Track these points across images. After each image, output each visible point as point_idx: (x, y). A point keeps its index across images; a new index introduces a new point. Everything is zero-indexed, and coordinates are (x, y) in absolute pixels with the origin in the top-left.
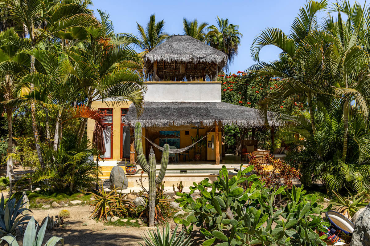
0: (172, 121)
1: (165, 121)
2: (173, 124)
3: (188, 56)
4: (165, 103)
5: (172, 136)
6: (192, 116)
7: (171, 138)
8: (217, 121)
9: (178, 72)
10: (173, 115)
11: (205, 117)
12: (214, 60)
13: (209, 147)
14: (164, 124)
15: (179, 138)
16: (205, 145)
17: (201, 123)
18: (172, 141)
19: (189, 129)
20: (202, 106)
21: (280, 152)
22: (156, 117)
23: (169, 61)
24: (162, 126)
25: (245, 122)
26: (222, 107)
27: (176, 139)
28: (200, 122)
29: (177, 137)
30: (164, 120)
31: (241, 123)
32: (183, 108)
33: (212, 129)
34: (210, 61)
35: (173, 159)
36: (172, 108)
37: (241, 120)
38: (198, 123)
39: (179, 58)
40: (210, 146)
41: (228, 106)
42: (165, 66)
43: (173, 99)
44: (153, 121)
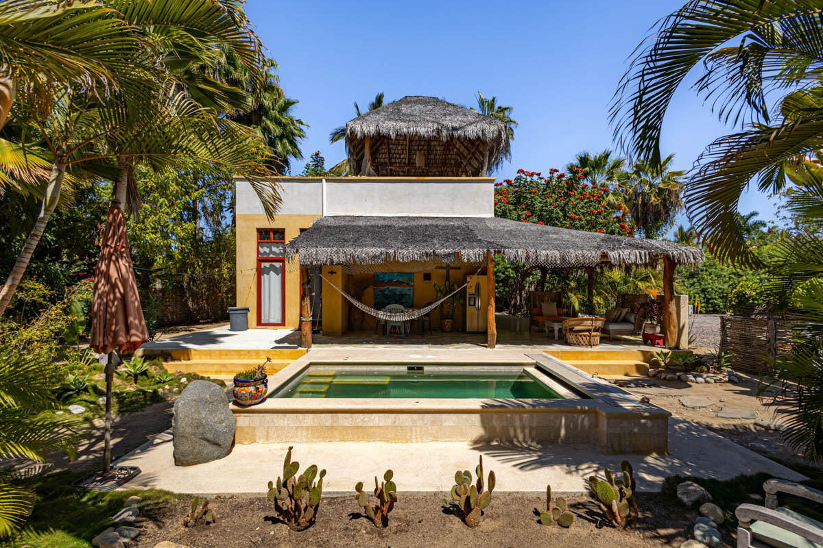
0: (392, 251)
1: (376, 251)
2: (395, 256)
3: (430, 124)
4: (385, 218)
5: (399, 283)
6: (435, 241)
7: (396, 288)
8: (492, 250)
9: (413, 170)
10: (396, 239)
11: (465, 243)
12: (480, 134)
13: (469, 305)
14: (375, 257)
15: (413, 286)
16: (462, 301)
17: (457, 255)
18: (398, 293)
19: (430, 268)
20: (457, 223)
21: (619, 317)
22: (356, 242)
23: (393, 136)
24: (368, 261)
25: (557, 253)
26: (499, 226)
27: (405, 290)
28: (455, 252)
29: (408, 284)
30: (374, 249)
31: (547, 255)
32: (418, 227)
33: (479, 269)
34: (473, 136)
35: (397, 329)
36: (396, 226)
37: (547, 249)
38: (449, 255)
39: (412, 129)
40: (472, 303)
41: (509, 224)
42: (390, 159)
43: (401, 212)
44: (349, 250)
